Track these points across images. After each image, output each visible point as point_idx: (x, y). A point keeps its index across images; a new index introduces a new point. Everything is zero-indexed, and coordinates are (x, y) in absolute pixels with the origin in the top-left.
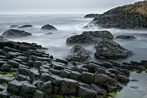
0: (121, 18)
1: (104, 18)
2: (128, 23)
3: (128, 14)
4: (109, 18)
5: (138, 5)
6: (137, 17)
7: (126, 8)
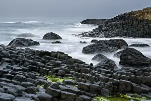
0: (130, 25)
1: (110, 25)
2: (137, 31)
3: (137, 20)
4: (116, 25)
5: (147, 11)
6: (147, 24)
7: (133, 14)
